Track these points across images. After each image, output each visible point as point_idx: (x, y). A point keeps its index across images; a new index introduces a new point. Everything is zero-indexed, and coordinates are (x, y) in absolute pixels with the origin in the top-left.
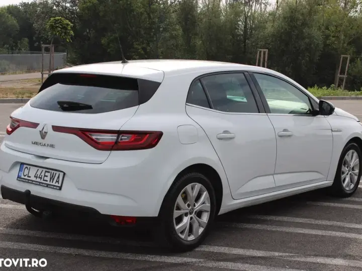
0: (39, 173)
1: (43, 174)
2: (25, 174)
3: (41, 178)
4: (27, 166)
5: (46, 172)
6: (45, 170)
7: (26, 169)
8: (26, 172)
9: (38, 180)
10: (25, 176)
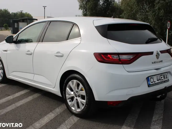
0: (158, 78)
1: (160, 77)
2: (152, 82)
3: (160, 80)
4: (151, 77)
5: (161, 75)
6: (160, 75)
7: (151, 79)
8: (152, 80)
9: (160, 81)
10: (152, 83)
